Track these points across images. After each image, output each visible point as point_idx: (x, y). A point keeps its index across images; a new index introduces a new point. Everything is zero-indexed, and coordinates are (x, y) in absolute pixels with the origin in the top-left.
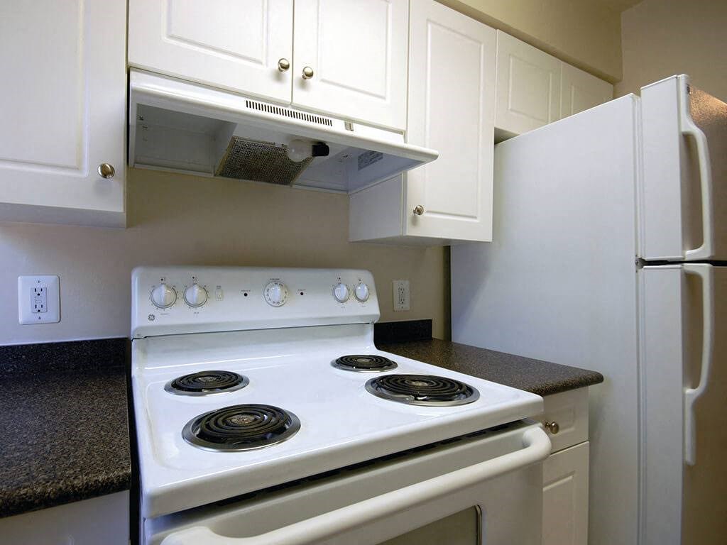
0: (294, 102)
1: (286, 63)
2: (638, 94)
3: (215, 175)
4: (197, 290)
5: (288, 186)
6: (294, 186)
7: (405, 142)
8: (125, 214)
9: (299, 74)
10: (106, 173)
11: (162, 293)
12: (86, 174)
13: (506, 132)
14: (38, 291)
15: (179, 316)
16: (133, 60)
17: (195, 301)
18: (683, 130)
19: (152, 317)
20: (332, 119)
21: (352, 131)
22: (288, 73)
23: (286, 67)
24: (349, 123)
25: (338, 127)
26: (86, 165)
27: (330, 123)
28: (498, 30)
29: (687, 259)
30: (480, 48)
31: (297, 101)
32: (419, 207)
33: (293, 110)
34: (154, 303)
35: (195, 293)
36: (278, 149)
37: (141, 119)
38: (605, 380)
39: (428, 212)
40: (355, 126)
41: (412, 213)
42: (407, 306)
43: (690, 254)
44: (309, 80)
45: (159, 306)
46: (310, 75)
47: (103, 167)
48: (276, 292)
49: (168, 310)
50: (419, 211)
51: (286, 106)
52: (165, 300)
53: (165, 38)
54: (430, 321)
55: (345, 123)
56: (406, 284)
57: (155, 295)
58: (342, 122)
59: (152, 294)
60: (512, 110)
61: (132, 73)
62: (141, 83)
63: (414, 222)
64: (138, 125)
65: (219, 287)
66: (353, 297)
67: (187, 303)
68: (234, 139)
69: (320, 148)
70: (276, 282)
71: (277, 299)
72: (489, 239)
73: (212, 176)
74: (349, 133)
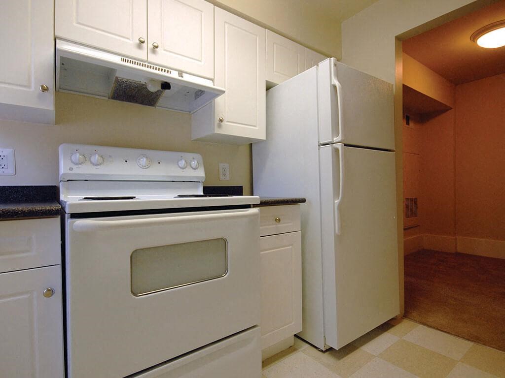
0: (148, 60)
1: (143, 40)
2: (318, 66)
3: (109, 98)
4: (97, 156)
5: (153, 107)
6: (157, 107)
7: (214, 85)
8: (55, 112)
9: (150, 46)
10: (45, 89)
11: (77, 157)
12: (33, 89)
13: (273, 83)
14: (2, 157)
15: (87, 170)
16: (58, 34)
17: (96, 162)
18: (332, 83)
19: (71, 169)
20: (171, 70)
21: (182, 77)
22: (145, 45)
23: (143, 42)
24: (181, 73)
25: (174, 75)
26: (33, 85)
27: (170, 72)
28: (267, 30)
29: (335, 142)
30: (256, 39)
31: (149, 60)
32: (221, 118)
33: (148, 65)
34: (72, 161)
35: (96, 158)
36: (143, 85)
37: (63, 64)
38: (307, 200)
39: (227, 122)
40: (184, 75)
41: (218, 122)
42: (228, 178)
43: (336, 139)
44: (157, 49)
45: (76, 164)
46: (157, 47)
47: (42, 86)
48: (144, 161)
49: (80, 166)
50: (221, 121)
51: (145, 62)
52: (79, 160)
53: (75, 24)
54: (242, 187)
55: (179, 73)
56: (226, 165)
57: (73, 158)
58: (177, 73)
59: (71, 158)
60: (276, 72)
61: (58, 41)
62: (63, 46)
63: (220, 126)
64: (61, 67)
65: (110, 156)
66: (189, 167)
67: (92, 163)
68: (116, 77)
69: (166, 86)
70: (144, 156)
71: (144, 164)
72: (265, 139)
73: (107, 99)
74: (181, 78)
